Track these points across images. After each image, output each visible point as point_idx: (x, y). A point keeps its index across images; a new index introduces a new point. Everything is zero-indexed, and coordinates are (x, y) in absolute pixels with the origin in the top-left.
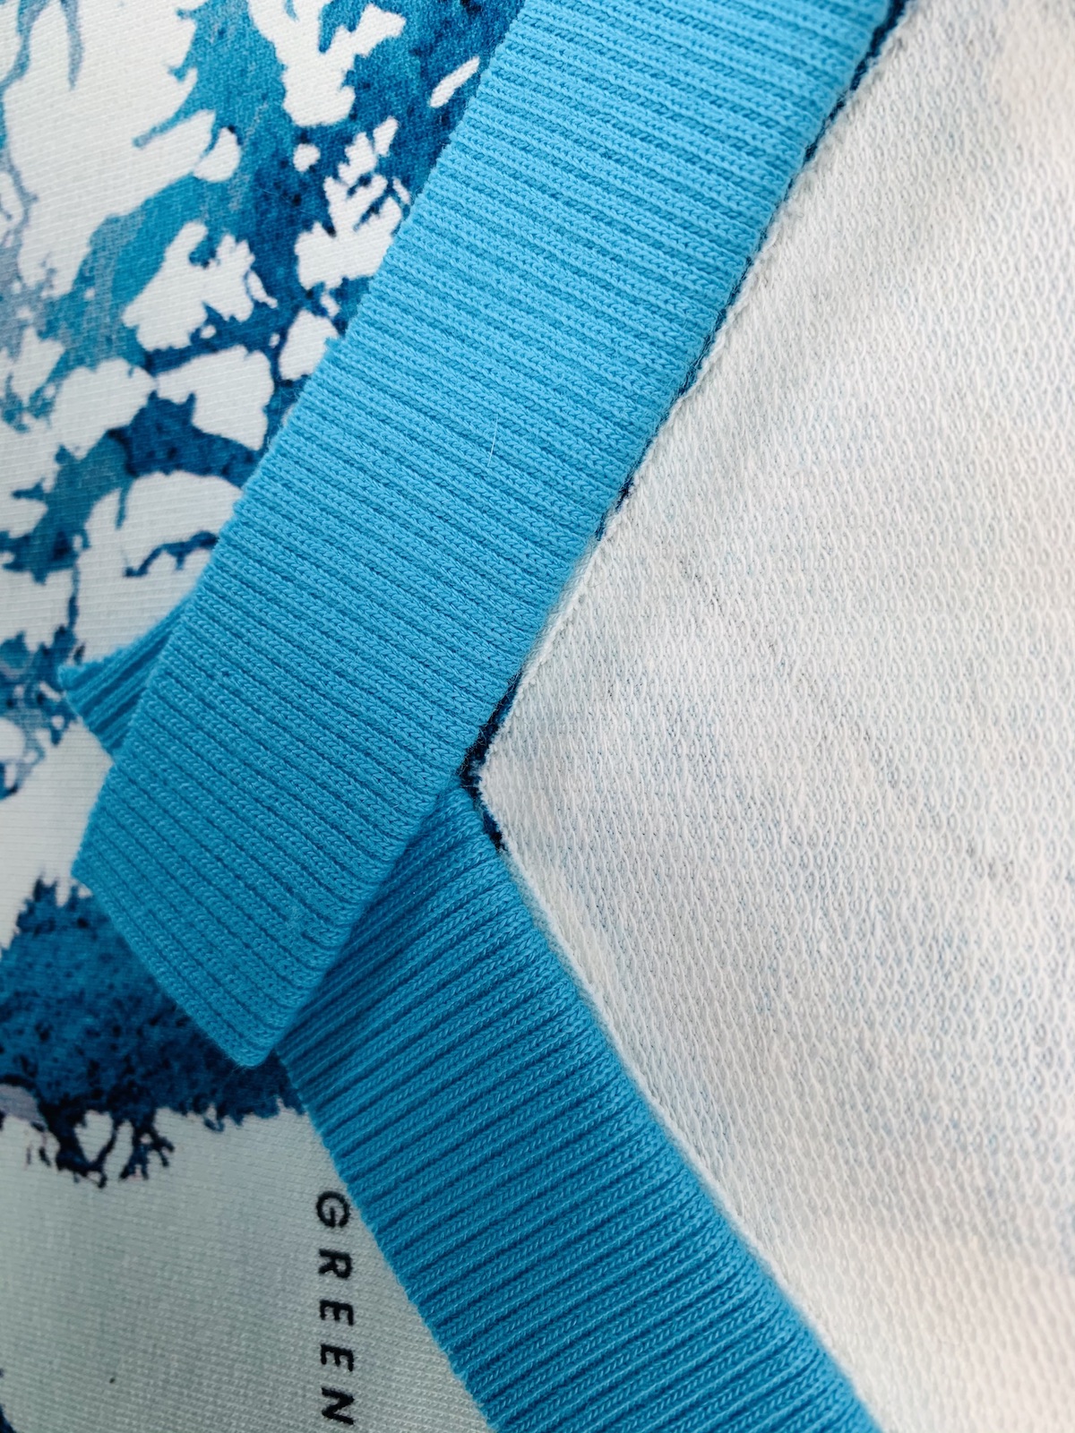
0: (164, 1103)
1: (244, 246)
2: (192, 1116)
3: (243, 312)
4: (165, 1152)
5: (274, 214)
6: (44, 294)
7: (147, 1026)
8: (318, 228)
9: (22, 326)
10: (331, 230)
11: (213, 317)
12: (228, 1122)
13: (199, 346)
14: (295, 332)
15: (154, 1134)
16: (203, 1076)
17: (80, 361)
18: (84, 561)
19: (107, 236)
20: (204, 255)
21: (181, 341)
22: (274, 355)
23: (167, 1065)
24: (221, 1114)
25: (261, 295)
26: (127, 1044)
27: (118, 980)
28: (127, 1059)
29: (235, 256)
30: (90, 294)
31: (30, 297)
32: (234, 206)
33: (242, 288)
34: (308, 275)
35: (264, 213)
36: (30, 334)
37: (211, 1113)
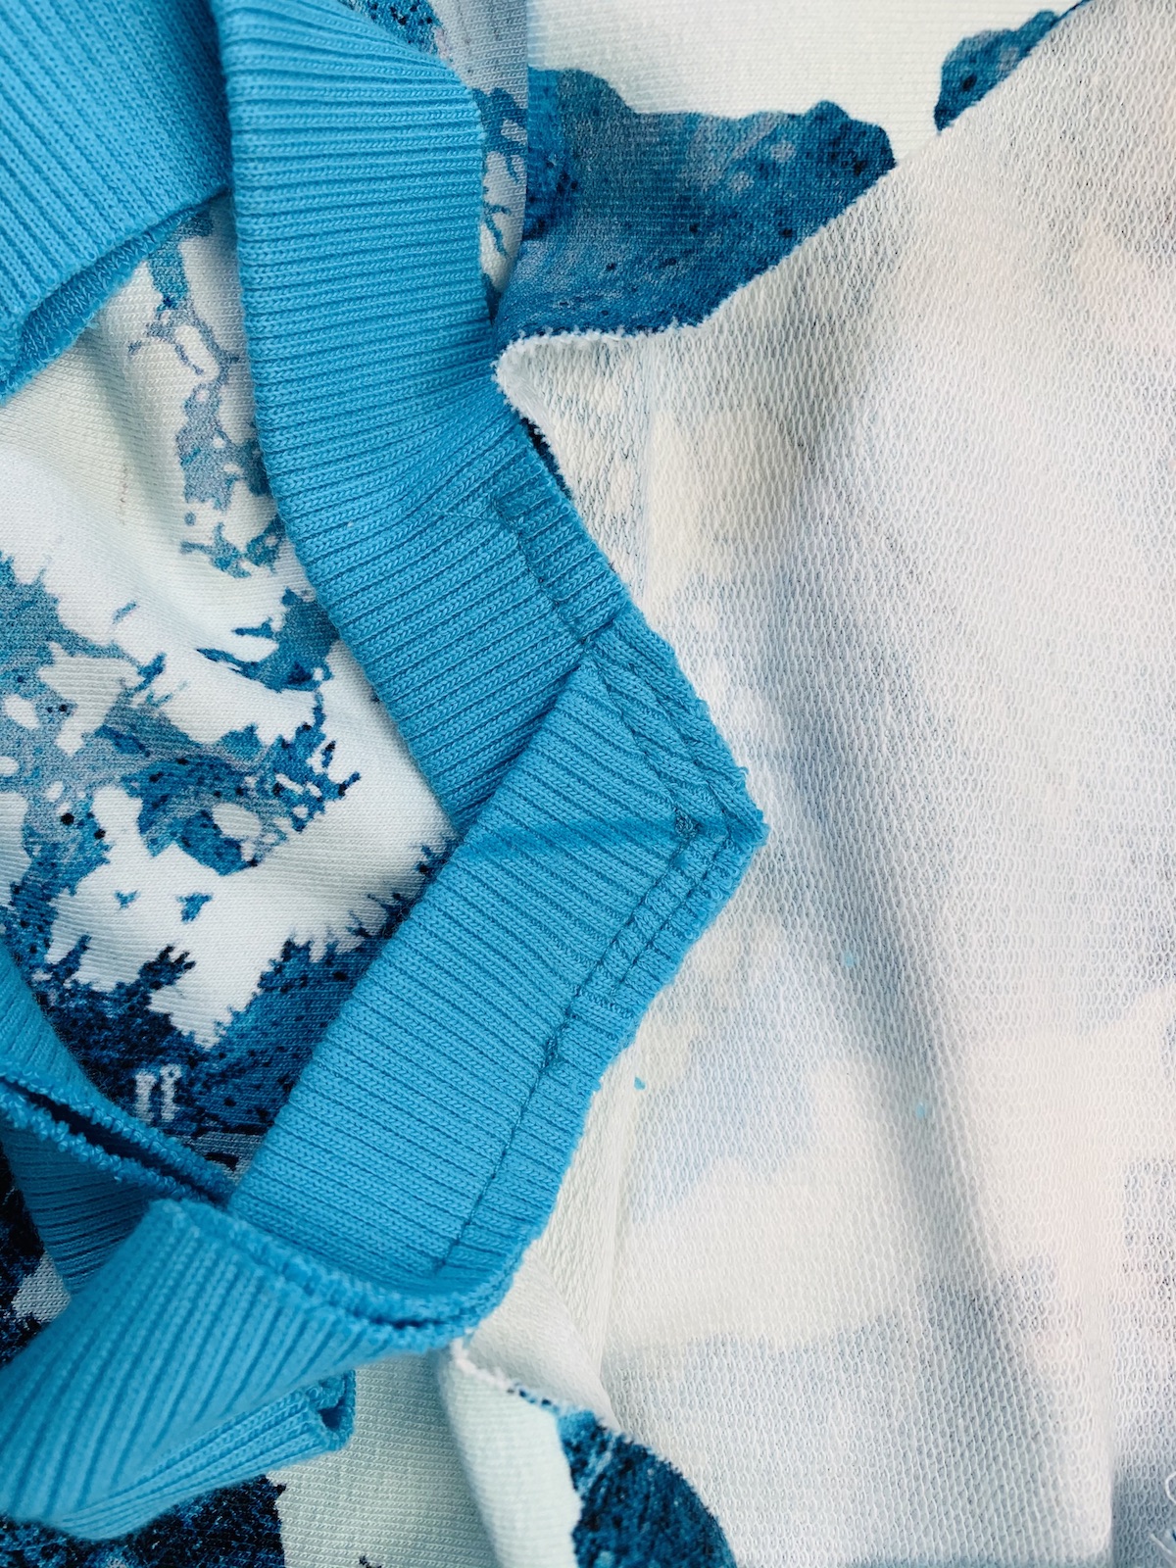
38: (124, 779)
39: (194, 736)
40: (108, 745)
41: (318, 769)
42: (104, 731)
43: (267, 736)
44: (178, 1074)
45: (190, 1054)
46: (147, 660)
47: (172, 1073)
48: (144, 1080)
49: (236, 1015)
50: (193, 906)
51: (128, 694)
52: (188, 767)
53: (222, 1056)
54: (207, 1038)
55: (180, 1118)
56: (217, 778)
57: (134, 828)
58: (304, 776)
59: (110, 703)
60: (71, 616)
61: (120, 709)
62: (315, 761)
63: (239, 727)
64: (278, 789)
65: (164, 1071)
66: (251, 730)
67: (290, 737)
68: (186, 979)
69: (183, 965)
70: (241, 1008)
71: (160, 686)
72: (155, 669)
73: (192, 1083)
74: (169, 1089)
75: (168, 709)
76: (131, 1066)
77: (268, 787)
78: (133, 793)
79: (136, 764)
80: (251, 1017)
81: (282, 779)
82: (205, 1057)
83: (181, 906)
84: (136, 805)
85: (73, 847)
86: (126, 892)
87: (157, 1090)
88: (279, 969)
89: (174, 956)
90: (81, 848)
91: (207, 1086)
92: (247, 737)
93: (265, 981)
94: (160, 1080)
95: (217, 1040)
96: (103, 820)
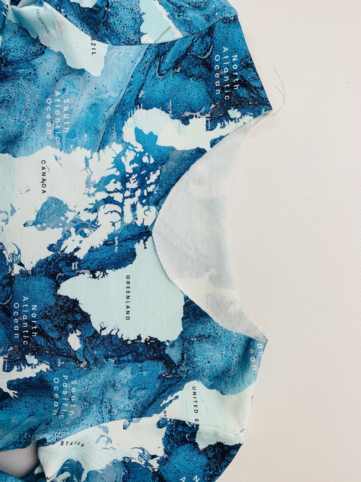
0: (107, 269)
1: (120, 183)
2: (111, 270)
3: (120, 189)
4: (107, 274)
5: (124, 180)
6: (94, 183)
7: (106, 261)
8: (129, 182)
9: (91, 186)
10: (130, 183)
11: (116, 189)
12: (116, 270)
13: (114, 192)
14: (126, 192)
15: (106, 273)
16: (113, 266)
17: (99, 191)
18: (99, 212)
19: (103, 178)
20: (115, 182)
21: (112, 191)
22: (124, 194)
23: (108, 265)
24: (115, 269)
25: (122, 188)
26: (103, 263)
27: (102, 257)
28: (103, 265)
29: (119, 183)
30: (100, 184)
31: (92, 183)
32: (119, 178)
33: (120, 187)
34: (127, 187)
35: (123, 180)
36: (92, 187)
37: (113, 269)
38: (74, 226)
39: (83, 221)
40: (72, 222)
41: (97, 224)
42: (72, 221)
43: (91, 221)
44: (78, 263)
45: (79, 260)
46: (78, 212)
47: (77, 263)
48: (73, 264)
49: (85, 255)
50: (81, 242)
51: (76, 216)
52: (81, 225)
53: (84, 260)
54: (82, 258)
55: (78, 268)
56: (85, 226)
57: (75, 232)
58: (95, 225)
59: (73, 217)
60: (69, 208)
61: (74, 218)
62: (96, 223)
63: (88, 219)
64: (92, 226)
65: (76, 263)
66: (89, 220)
67: (93, 220)
68: (80, 250)
69: (80, 249)
70: (86, 254)
71: (80, 215)
72: (79, 213)
73: (79, 264)
74: (76, 265)
75: (80, 217)
76: (72, 262)
77: (91, 226)
78: (75, 228)
79: (75, 225)
80: (87, 255)
81: (93, 225)
82: (81, 260)
83: (79, 242)
84: (75, 229)
85: (68, 234)
86: (73, 240)
87: (75, 265)
88: (90, 249)
89: (78, 248)
90: (69, 234)
91: (81, 264)
92: (89, 221)
93: (89, 251)
94: (75, 264)
95: (83, 258)
96: (71, 231)
